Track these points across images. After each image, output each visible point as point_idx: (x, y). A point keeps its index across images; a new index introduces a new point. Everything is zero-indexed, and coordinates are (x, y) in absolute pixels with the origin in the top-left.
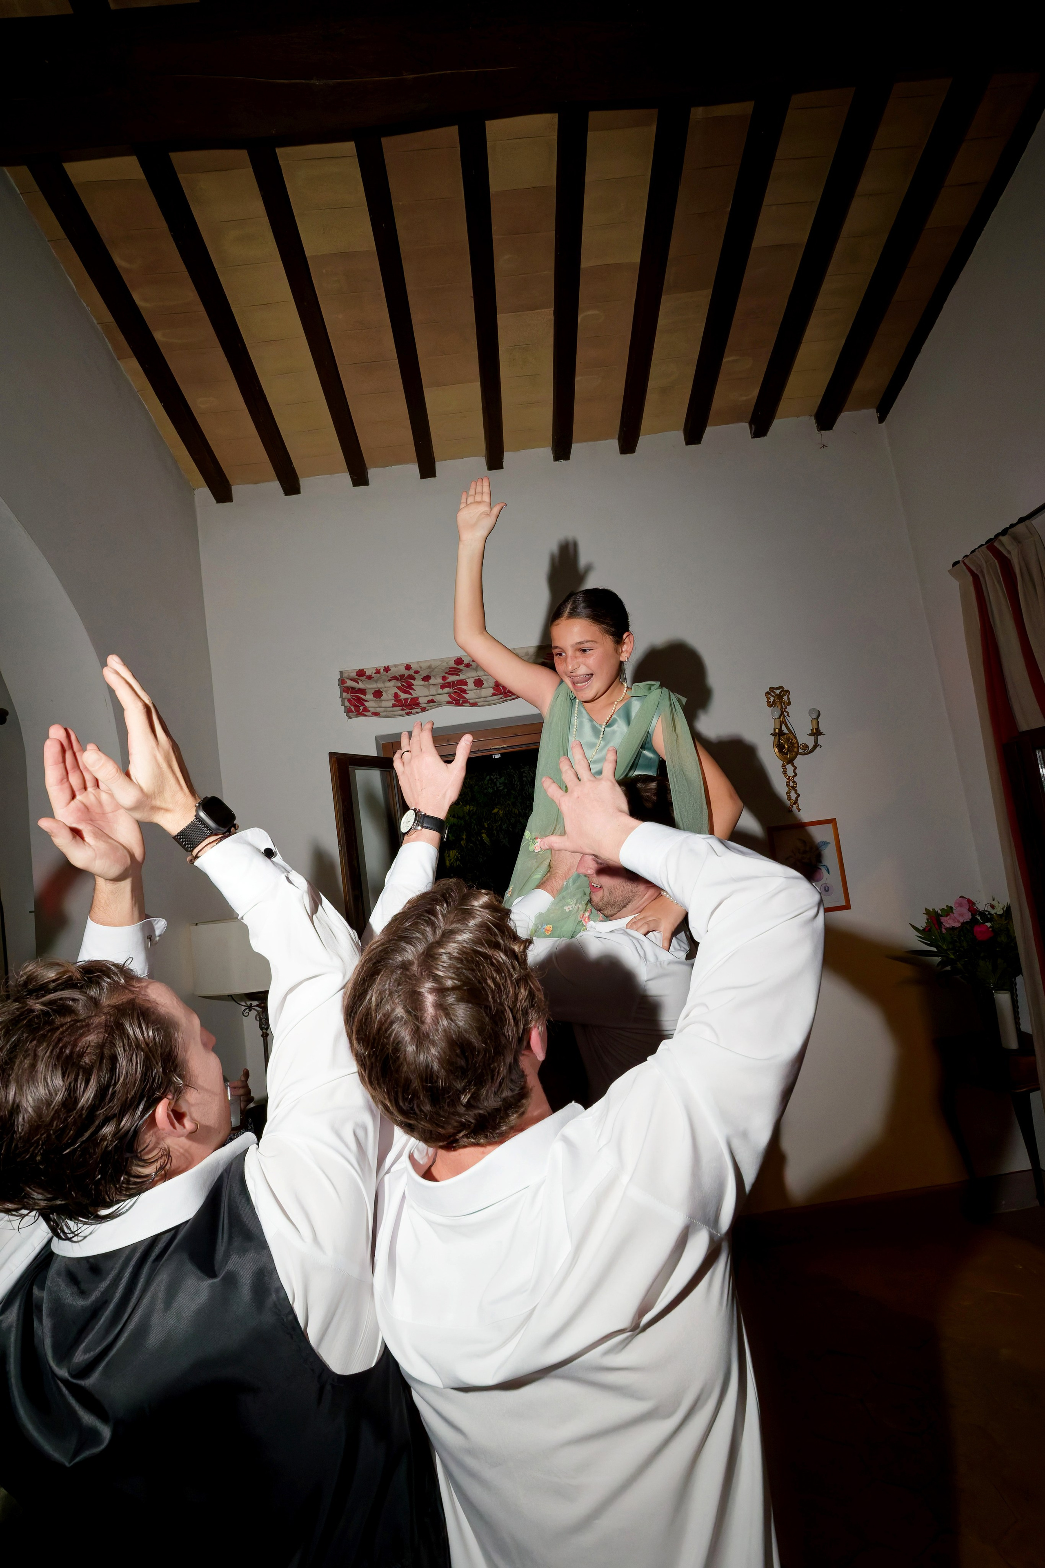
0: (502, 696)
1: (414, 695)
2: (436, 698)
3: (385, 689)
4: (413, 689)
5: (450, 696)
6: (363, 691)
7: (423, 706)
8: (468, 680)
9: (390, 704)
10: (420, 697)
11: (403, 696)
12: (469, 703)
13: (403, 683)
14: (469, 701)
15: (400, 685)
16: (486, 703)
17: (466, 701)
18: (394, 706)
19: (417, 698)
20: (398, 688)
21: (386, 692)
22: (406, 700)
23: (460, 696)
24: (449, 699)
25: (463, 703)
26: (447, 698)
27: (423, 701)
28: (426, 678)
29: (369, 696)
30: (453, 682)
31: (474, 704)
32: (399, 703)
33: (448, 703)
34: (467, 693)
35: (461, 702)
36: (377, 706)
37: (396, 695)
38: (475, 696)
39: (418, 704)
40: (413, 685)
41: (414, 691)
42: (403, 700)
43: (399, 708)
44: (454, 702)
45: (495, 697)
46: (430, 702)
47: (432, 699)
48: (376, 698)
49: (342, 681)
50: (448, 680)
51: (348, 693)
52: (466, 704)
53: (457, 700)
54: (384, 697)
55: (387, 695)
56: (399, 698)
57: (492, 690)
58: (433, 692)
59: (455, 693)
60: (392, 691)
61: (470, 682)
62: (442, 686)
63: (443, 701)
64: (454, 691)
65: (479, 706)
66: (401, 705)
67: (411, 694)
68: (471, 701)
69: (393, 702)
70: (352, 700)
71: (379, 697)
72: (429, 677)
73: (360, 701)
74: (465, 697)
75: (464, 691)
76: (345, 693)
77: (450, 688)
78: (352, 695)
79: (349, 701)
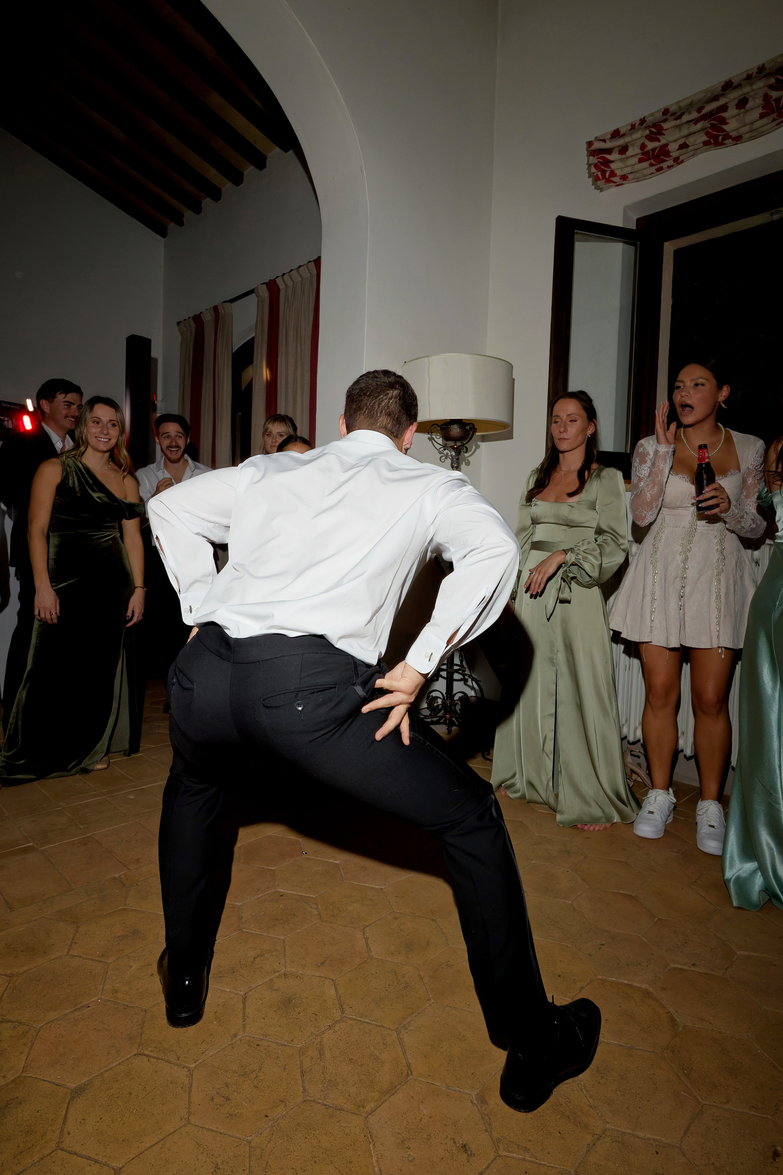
0: (774, 116)
1: (663, 142)
2: (690, 141)
3: (632, 143)
4: (664, 135)
5: (707, 134)
6: (609, 151)
7: (674, 154)
8: (729, 104)
9: (636, 160)
10: (671, 142)
11: (650, 145)
12: (730, 138)
13: (652, 129)
14: (731, 134)
15: (647, 132)
16: (754, 133)
17: (727, 136)
18: (640, 162)
19: (666, 145)
20: (647, 137)
21: (633, 145)
22: (654, 150)
23: (717, 130)
24: (705, 138)
25: (723, 139)
26: (702, 138)
27: (673, 147)
28: (679, 117)
30: (711, 112)
31: (737, 138)
32: (646, 156)
33: (706, 143)
34: (728, 123)
35: (720, 138)
36: (623, 165)
37: (643, 146)
38: (738, 125)
39: (667, 154)
40: (662, 129)
41: (663, 136)
42: (651, 151)
43: (645, 164)
44: (712, 141)
45: (766, 120)
46: (682, 146)
47: (685, 143)
48: (622, 155)
49: (590, 144)
50: (704, 112)
51: (594, 156)
52: (725, 142)
53: (716, 138)
54: (629, 153)
55: (634, 150)
56: (646, 149)
57: (760, 110)
58: (685, 132)
59: (713, 126)
60: (640, 143)
61: (732, 106)
62: (696, 121)
63: (697, 143)
64: (710, 124)
65: (743, 141)
66: (649, 159)
67: (659, 141)
68: (734, 134)
69: (640, 156)
70: (599, 164)
71: (625, 154)
72: (683, 114)
73: (607, 163)
74: (724, 131)
75: (724, 121)
76: (591, 158)
77: (705, 120)
78: (598, 158)
79: (596, 166)
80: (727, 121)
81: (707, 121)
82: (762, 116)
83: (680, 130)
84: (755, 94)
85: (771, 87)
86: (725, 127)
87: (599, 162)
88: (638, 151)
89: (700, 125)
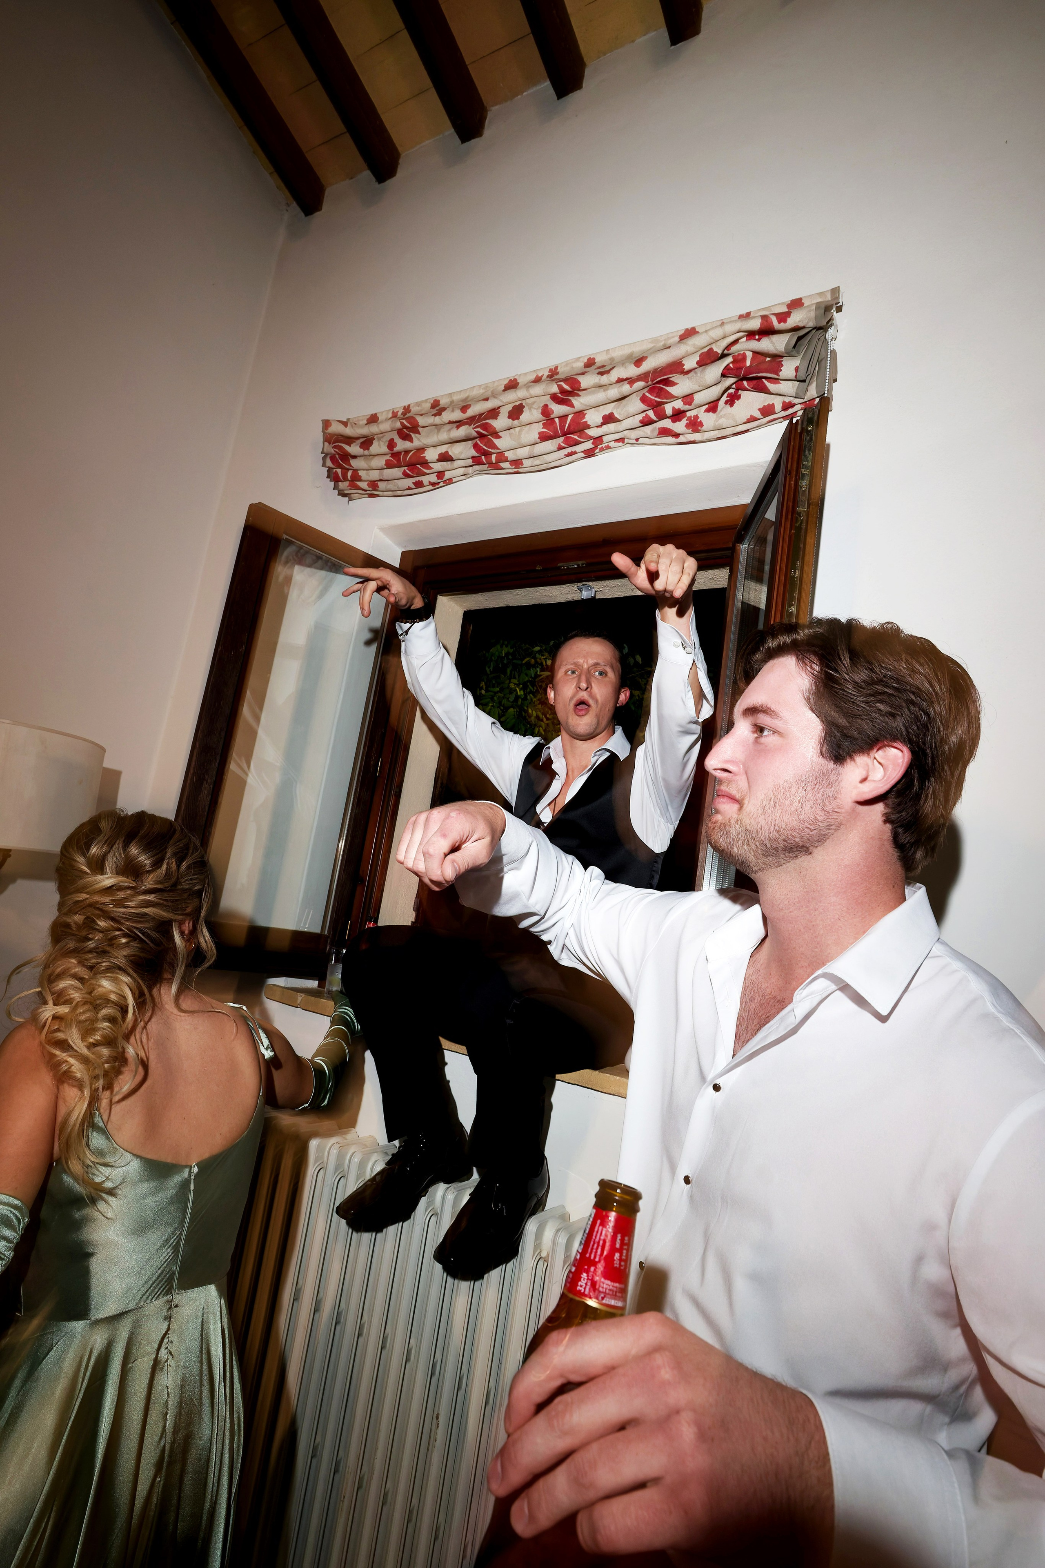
0: (560, 440)
1: (419, 443)
2: (455, 451)
3: (379, 436)
4: (419, 433)
5: (476, 446)
6: (349, 440)
7: (433, 469)
8: (502, 410)
9: (381, 462)
10: (430, 447)
11: (401, 445)
12: (507, 460)
13: (404, 422)
14: (506, 454)
15: (398, 425)
16: (535, 462)
17: (503, 458)
18: (389, 465)
19: (422, 450)
21: (379, 439)
22: (407, 452)
23: (487, 444)
24: (474, 453)
25: (497, 462)
26: (465, 451)
27: (431, 455)
29: (354, 449)
30: (480, 415)
31: (517, 464)
32: (396, 459)
33: (476, 461)
34: (499, 438)
35: (494, 458)
36: (370, 467)
37: (391, 444)
38: (515, 443)
39: (425, 463)
40: (418, 426)
41: (417, 435)
42: (403, 453)
43: (397, 472)
44: (484, 459)
45: (550, 445)
46: (445, 458)
47: (447, 452)
48: (364, 450)
49: (326, 424)
50: (470, 412)
51: (330, 444)
52: (498, 466)
53: (487, 454)
54: (375, 448)
55: (379, 445)
56: (396, 449)
57: (539, 428)
58: (444, 436)
59: (481, 436)
60: (388, 437)
62: (459, 423)
63: (463, 456)
64: (477, 432)
65: (521, 470)
66: (399, 466)
67: (411, 440)
68: (512, 456)
69: (388, 457)
70: (337, 456)
71: (368, 449)
72: (444, 409)
73: (346, 457)
74: (498, 448)
75: (495, 432)
76: (326, 444)
77: (470, 425)
78: (334, 447)
79: (333, 459)
80: (500, 434)
81: (472, 426)
82: (544, 438)
83: (439, 430)
84: (534, 403)
85: (551, 396)
86: (496, 441)
87: (338, 454)
88: (385, 449)
89: (463, 431)
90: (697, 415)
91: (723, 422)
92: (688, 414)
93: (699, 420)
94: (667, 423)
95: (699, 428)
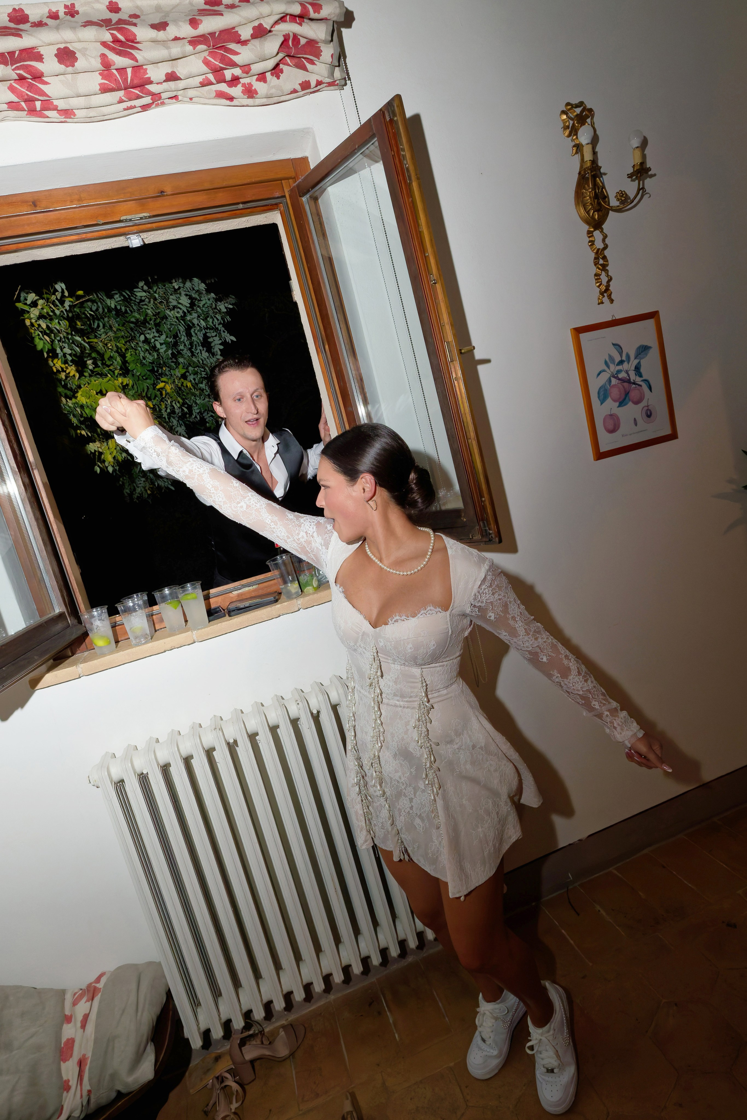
0: (121, 93)
5: (11, 89)
8: (42, 51)
12: (55, 108)
14: (55, 102)
16: (92, 113)
17: (48, 105)
23: (31, 87)
24: (14, 98)
25: (44, 108)
30: (12, 53)
31: (67, 114)
33: (12, 106)
34: (46, 83)
35: (38, 104)
38: (66, 92)
44: (23, 104)
45: (109, 97)
52: (46, 113)
57: (97, 78)
59: (21, 79)
61: (49, 53)
65: (75, 120)
68: (61, 105)
74: (43, 93)
75: (38, 76)
77: (6, 65)
80: (46, 79)
81: (10, 67)
82: (103, 89)
84: (86, 49)
85: (104, 44)
90: (250, 83)
91: (273, 91)
92: (242, 81)
93: (253, 88)
94: (223, 87)
95: (254, 95)
